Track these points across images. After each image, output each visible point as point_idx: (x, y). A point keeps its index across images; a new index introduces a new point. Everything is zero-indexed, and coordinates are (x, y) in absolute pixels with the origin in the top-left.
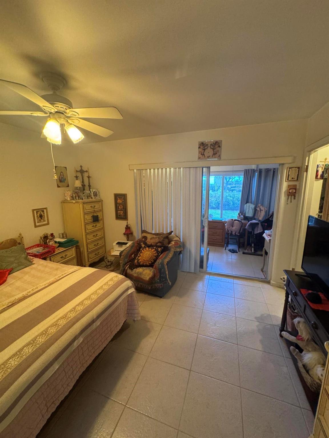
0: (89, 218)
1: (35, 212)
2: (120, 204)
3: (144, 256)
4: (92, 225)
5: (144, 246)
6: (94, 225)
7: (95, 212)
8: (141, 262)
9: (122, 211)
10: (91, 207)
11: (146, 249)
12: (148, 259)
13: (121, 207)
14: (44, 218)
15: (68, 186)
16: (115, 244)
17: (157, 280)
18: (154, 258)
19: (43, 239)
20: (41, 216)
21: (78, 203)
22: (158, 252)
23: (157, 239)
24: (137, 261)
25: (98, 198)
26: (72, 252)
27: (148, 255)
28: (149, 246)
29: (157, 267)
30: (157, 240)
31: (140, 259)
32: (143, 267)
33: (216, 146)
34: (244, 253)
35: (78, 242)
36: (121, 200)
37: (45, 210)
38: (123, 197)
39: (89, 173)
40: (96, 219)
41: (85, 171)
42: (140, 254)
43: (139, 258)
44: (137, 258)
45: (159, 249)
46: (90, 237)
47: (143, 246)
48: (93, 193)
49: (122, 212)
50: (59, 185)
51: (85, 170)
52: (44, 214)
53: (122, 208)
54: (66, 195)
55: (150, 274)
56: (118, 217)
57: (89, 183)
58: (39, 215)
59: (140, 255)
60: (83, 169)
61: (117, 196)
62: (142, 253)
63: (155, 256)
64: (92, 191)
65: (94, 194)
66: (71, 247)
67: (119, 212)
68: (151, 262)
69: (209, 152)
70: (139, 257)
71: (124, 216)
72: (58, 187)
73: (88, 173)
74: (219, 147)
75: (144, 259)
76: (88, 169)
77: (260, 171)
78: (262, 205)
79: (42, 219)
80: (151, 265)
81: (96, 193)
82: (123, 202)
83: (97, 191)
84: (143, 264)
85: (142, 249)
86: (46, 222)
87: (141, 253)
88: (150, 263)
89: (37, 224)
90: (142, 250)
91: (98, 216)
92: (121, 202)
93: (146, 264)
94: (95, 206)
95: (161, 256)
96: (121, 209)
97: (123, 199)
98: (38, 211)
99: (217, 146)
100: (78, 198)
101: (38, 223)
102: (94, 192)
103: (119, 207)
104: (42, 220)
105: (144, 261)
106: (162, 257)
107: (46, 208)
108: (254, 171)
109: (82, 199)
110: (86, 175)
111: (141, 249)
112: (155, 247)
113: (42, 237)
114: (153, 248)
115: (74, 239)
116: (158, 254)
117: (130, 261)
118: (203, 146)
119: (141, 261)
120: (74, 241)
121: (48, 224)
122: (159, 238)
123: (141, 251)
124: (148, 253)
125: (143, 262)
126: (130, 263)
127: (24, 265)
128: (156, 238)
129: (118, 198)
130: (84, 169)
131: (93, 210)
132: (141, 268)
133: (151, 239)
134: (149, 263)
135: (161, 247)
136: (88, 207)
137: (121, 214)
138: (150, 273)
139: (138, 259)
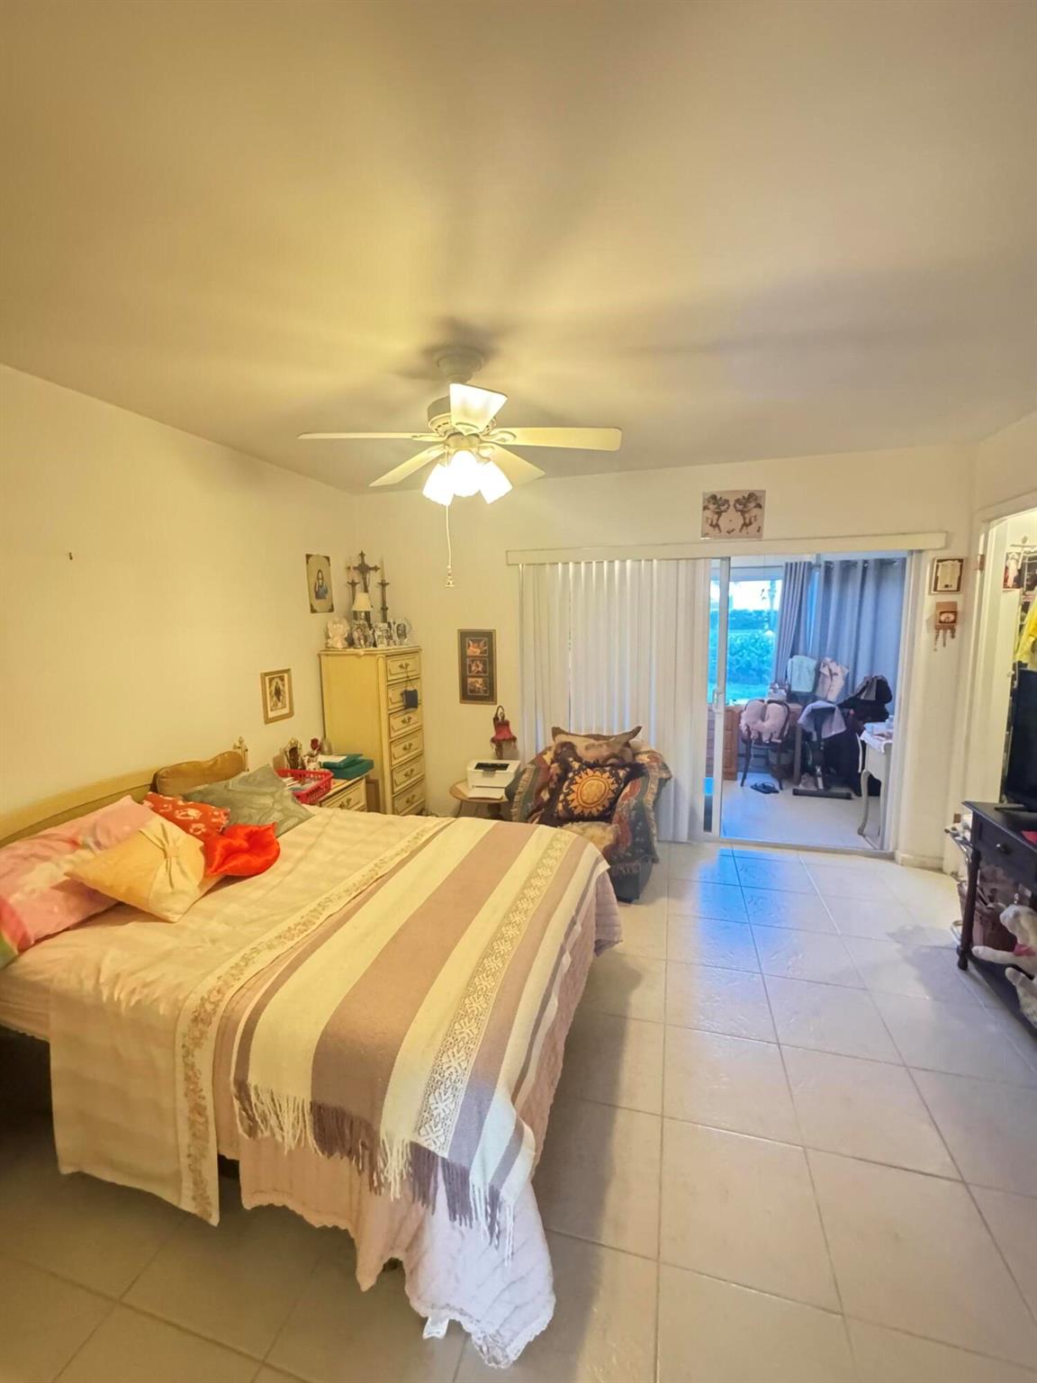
0: (396, 694)
1: (267, 678)
2: (474, 659)
3: (585, 792)
4: (402, 718)
5: (580, 766)
6: (406, 717)
7: (408, 680)
8: (575, 807)
9: (480, 677)
10: (401, 666)
11: (587, 774)
12: (596, 799)
13: (477, 666)
14: (284, 697)
15: (332, 610)
16: (471, 767)
17: (623, 852)
18: (611, 795)
19: (288, 754)
20: (278, 693)
21: (375, 655)
22: (618, 779)
23: (605, 747)
24: (563, 806)
25: (407, 644)
26: (359, 792)
27: (594, 788)
28: (593, 766)
29: (625, 818)
30: (604, 751)
31: (572, 801)
32: (580, 823)
33: (750, 503)
34: (796, 793)
35: (370, 765)
36: (478, 647)
37: (286, 675)
38: (486, 638)
39: (383, 575)
40: (411, 700)
41: (371, 569)
42: (568, 787)
43: (569, 798)
44: (562, 797)
45: (622, 773)
46: (398, 750)
47: (576, 765)
48: (398, 629)
49: (480, 680)
50: (315, 608)
51: (371, 566)
52: (284, 685)
53: (480, 669)
54: (331, 635)
55: (604, 838)
56: (468, 695)
57: (384, 602)
58: (273, 688)
59: (571, 790)
60: (366, 562)
61: (465, 636)
62: (576, 783)
63: (613, 791)
64: (394, 623)
65: (400, 632)
66: (358, 778)
67: (470, 680)
68: (604, 806)
69: (731, 519)
70: (567, 794)
71: (485, 692)
72: (313, 611)
73: (379, 571)
74: (759, 506)
75: (584, 798)
76: (382, 563)
77: (828, 568)
78: (835, 659)
79: (279, 700)
80: (605, 816)
81: (405, 630)
82: (485, 652)
83: (406, 624)
84: (582, 812)
85: (575, 775)
86: (286, 711)
87: (571, 784)
88: (601, 809)
89: (271, 715)
90: (577, 778)
91: (415, 691)
92: (478, 652)
93: (590, 813)
94: (407, 665)
95: (627, 789)
96: (478, 672)
97: (485, 646)
98: (273, 678)
99: (752, 505)
100: (365, 643)
101: (272, 710)
102: (399, 625)
103: (470, 666)
104: (280, 704)
105: (584, 805)
106: (631, 793)
107: (287, 671)
108: (810, 567)
109: (375, 645)
110: (374, 578)
111: (571, 775)
112: (608, 768)
113: (288, 750)
114: (605, 772)
115: (361, 755)
116: (619, 784)
117: (538, 809)
118: (716, 503)
119: (577, 804)
120: (362, 761)
121: (290, 714)
122: (608, 745)
123: (573, 779)
124: (596, 782)
125: (583, 807)
126: (540, 813)
127: (295, 817)
128: (601, 745)
129: (471, 643)
130: (370, 562)
131: (405, 675)
132: (575, 823)
133: (587, 748)
134: (598, 810)
135: (623, 767)
136: (394, 665)
137: (478, 686)
138: (604, 835)
139: (565, 800)
